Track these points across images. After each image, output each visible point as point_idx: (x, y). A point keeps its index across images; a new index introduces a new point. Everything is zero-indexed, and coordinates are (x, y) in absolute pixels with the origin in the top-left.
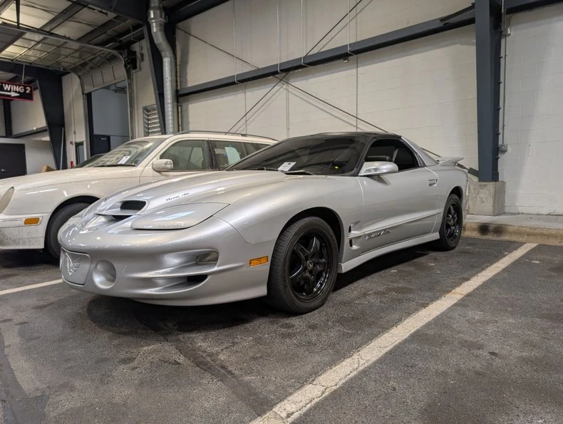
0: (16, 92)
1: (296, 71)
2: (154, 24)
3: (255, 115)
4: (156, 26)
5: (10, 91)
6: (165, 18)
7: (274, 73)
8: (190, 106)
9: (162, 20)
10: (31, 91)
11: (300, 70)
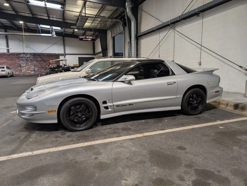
0: (90, 39)
1: (178, 23)
2: (127, 8)
3: (163, 44)
4: (128, 9)
5: (88, 39)
6: (132, 5)
7: (169, 25)
8: (142, 41)
9: (131, 6)
10: (95, 38)
11: (180, 22)
